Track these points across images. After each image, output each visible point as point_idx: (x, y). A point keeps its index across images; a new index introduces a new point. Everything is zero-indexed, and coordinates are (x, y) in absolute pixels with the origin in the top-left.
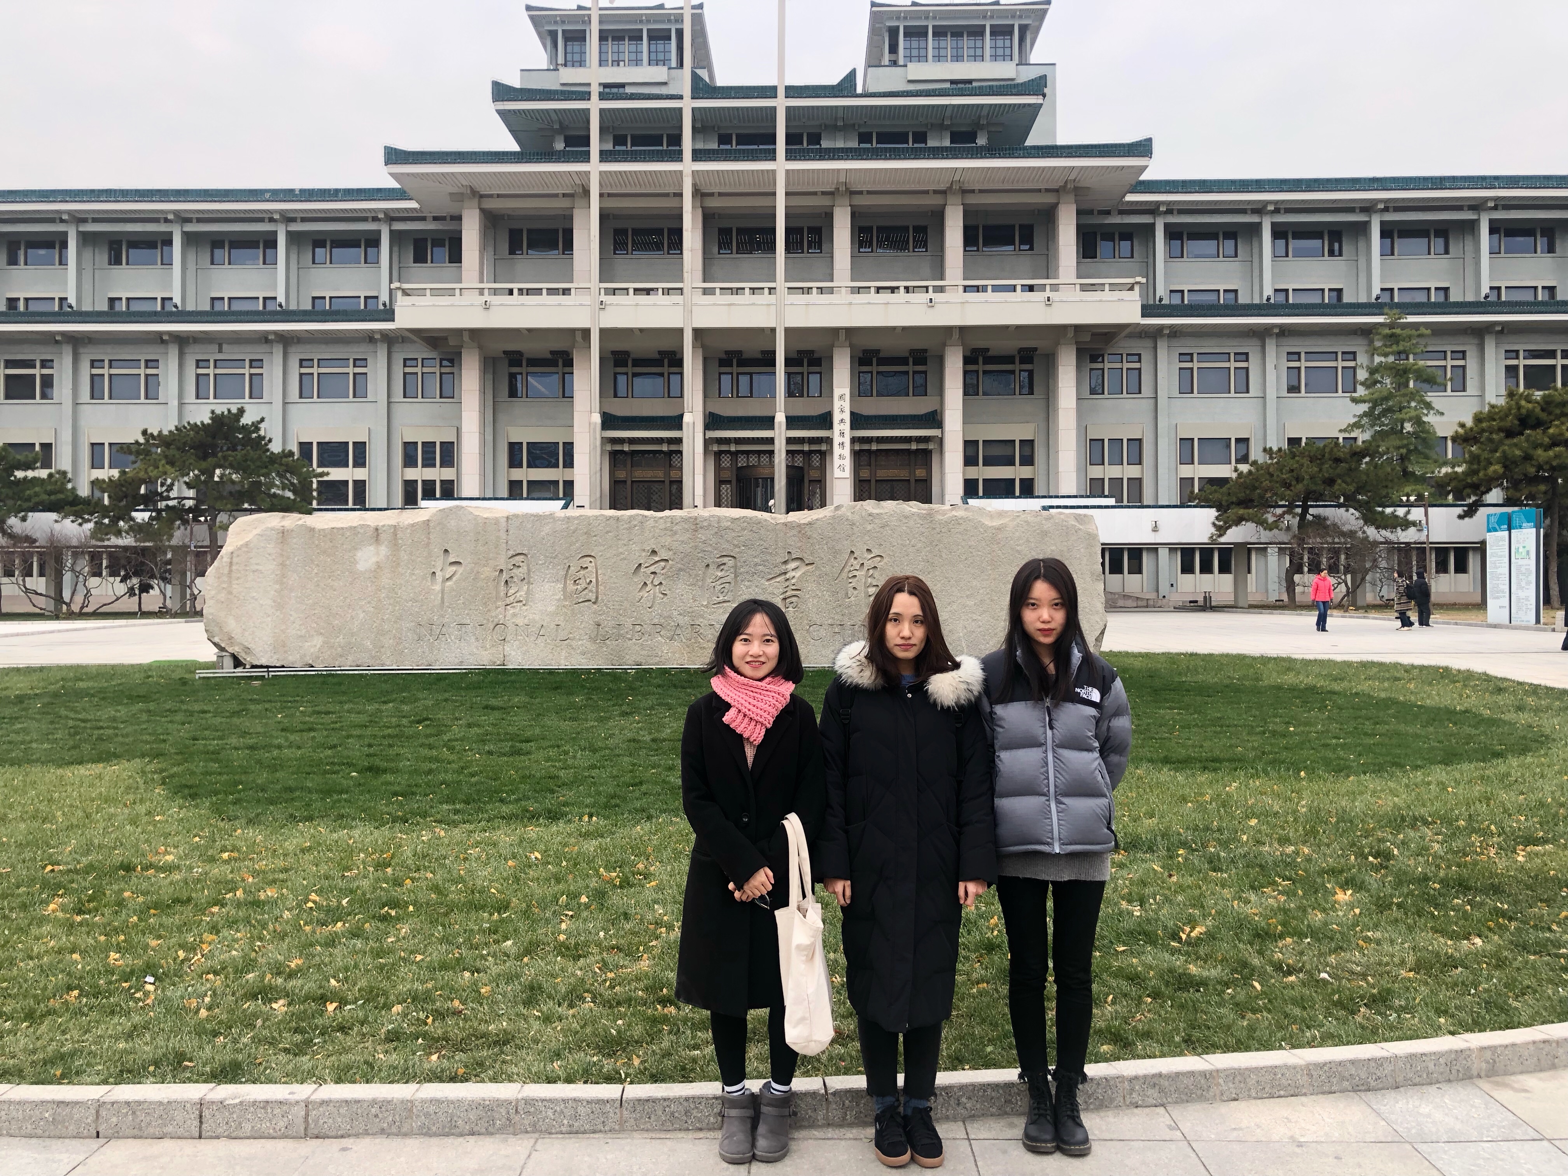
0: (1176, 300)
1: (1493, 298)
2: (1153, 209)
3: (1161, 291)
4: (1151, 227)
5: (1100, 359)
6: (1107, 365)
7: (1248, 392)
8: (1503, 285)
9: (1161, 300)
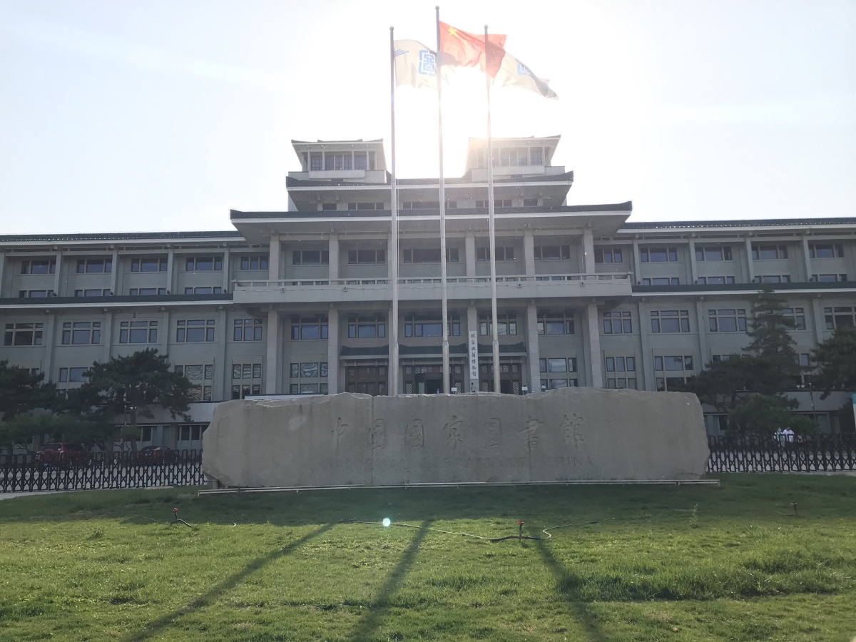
0: (646, 283)
1: (814, 281)
2: (632, 237)
3: (639, 279)
4: (631, 246)
5: (609, 315)
6: (613, 318)
7: (689, 331)
8: (818, 274)
9: (639, 283)
